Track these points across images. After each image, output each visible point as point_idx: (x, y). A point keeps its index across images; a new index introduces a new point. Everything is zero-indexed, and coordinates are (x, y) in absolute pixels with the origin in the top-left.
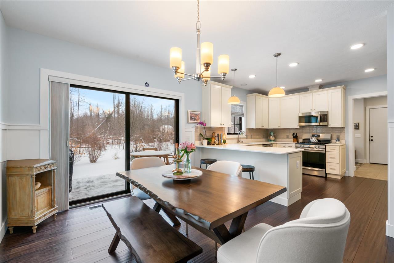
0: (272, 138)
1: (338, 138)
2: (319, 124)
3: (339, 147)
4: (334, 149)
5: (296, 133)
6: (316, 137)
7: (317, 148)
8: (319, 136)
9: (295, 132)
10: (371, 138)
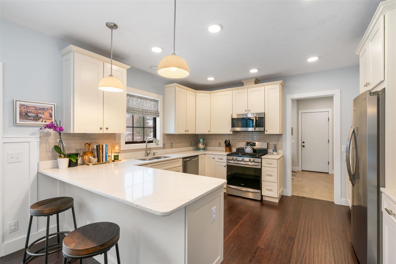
0: (201, 146)
1: (275, 148)
2: (255, 130)
3: (277, 160)
4: (271, 164)
5: (229, 141)
6: (251, 145)
7: (251, 162)
8: (254, 144)
9: (227, 139)
10: (303, 144)
